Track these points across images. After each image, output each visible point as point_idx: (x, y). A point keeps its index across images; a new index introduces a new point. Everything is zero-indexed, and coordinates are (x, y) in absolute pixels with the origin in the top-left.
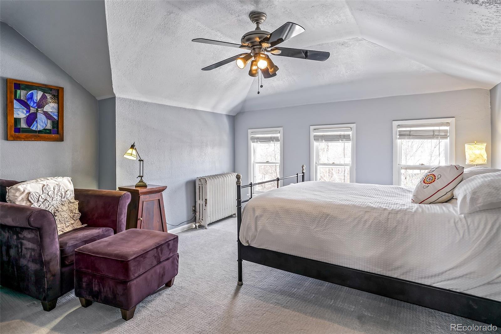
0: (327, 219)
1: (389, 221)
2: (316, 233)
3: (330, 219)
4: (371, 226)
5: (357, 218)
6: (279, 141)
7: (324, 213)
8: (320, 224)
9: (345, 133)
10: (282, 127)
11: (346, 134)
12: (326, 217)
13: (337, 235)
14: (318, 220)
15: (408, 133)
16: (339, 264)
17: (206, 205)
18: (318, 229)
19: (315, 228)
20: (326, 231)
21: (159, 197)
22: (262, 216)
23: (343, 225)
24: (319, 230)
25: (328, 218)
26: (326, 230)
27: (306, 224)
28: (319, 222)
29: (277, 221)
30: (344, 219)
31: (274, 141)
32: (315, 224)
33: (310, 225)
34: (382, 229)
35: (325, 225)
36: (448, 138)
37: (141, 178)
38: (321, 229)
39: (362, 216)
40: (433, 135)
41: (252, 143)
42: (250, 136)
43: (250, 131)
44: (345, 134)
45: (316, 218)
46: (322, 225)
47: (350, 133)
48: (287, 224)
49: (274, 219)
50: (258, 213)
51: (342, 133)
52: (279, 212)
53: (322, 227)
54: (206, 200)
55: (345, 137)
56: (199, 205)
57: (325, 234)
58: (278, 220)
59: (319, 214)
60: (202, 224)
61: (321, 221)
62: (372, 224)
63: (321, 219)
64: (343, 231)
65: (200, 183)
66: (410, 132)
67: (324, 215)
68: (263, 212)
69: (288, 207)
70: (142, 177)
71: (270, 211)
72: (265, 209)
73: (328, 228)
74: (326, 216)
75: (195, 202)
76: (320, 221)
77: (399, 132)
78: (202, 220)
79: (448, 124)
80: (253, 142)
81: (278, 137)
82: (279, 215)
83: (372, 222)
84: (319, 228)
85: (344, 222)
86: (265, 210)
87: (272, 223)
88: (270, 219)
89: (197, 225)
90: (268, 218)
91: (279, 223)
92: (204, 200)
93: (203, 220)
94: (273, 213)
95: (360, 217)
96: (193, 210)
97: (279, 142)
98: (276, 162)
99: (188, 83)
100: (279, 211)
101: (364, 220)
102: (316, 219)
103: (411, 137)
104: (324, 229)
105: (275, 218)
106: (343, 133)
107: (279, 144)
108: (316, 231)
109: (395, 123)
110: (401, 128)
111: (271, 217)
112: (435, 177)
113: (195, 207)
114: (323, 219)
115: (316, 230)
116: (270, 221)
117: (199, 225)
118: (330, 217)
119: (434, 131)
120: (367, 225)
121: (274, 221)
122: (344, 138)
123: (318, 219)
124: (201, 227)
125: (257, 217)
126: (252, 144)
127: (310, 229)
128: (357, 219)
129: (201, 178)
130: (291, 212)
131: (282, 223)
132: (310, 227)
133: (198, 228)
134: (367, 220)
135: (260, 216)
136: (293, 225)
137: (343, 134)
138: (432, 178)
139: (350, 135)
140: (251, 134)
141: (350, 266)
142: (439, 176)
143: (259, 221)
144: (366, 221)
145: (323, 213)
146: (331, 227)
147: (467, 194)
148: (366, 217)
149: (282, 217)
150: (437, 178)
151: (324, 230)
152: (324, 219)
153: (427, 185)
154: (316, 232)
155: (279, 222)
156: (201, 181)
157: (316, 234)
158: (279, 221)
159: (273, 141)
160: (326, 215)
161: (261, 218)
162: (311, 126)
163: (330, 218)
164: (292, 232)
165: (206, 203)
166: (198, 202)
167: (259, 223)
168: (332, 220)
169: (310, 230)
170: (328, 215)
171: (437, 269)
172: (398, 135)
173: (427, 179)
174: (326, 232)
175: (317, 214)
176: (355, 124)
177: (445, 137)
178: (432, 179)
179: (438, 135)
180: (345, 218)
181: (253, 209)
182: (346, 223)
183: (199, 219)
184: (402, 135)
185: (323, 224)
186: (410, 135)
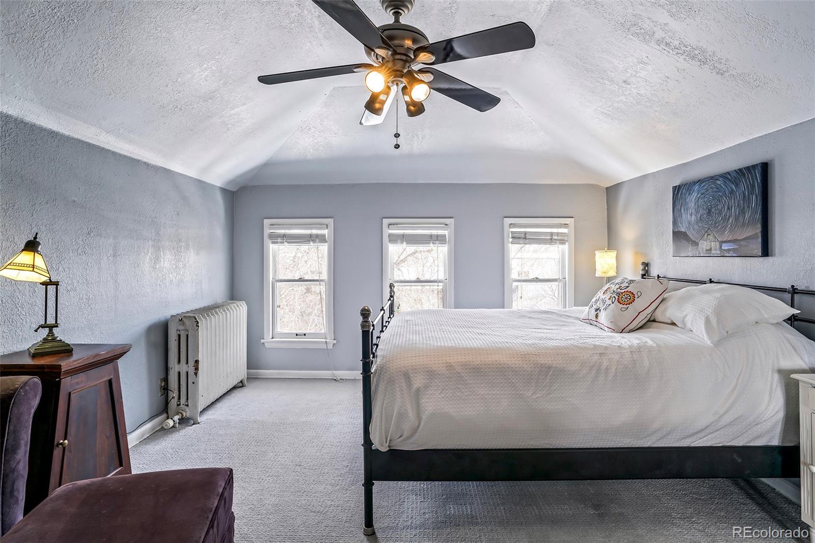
0: (549, 376)
1: (637, 365)
2: (536, 402)
3: (554, 374)
4: (617, 376)
5: (594, 366)
6: (326, 242)
7: (542, 364)
8: (540, 385)
9: (439, 231)
10: (332, 218)
11: (440, 234)
12: (546, 372)
13: (571, 399)
14: (536, 379)
15: (523, 235)
16: (568, 446)
17: (196, 374)
18: (538, 395)
19: (533, 394)
20: (551, 396)
21: (111, 375)
22: (428, 387)
23: (577, 380)
24: (540, 396)
25: (552, 372)
26: (551, 394)
27: (517, 389)
28: (538, 381)
29: (462, 392)
30: (576, 370)
31: (317, 241)
32: (532, 386)
33: (525, 390)
34: (632, 377)
35: (547, 385)
36: (567, 244)
37: (51, 331)
38: (544, 392)
39: (600, 362)
40: (551, 240)
41: (270, 244)
42: (267, 231)
43: (266, 222)
44: (438, 234)
45: (532, 375)
46: (544, 386)
47: (446, 232)
48: (482, 395)
49: (455, 389)
50: (418, 381)
51: (434, 232)
52: (463, 375)
53: (544, 390)
54: (197, 362)
55: (439, 238)
56: (176, 375)
57: (552, 402)
58: (463, 390)
59: (535, 368)
60: (187, 413)
61: (541, 379)
62: (616, 373)
63: (539, 375)
64: (578, 391)
65: (181, 328)
66: (526, 234)
67: (542, 368)
68: (428, 379)
69: (477, 363)
70: (51, 327)
71: (443, 374)
72: (431, 371)
73: (555, 390)
74: (546, 370)
75: (167, 369)
76: (539, 379)
77: (512, 234)
78: (186, 407)
79: (566, 226)
80: (273, 243)
81: (325, 236)
82: (463, 380)
83: (616, 368)
84: (540, 392)
85: (577, 376)
86: (431, 374)
87: (451, 397)
88: (447, 390)
89: (176, 418)
90: (443, 390)
91: (467, 396)
92: (191, 363)
93: (187, 405)
94: (451, 377)
95: (597, 364)
96: (162, 387)
97: (327, 244)
98: (321, 278)
99: (179, 107)
100: (463, 373)
101: (605, 367)
102: (532, 377)
103: (527, 241)
104: (547, 392)
105: (457, 387)
106: (436, 231)
107: (326, 247)
108: (536, 398)
109: (508, 221)
110: (515, 228)
111: (447, 385)
112: (634, 295)
113: (166, 379)
114: (543, 375)
115: (536, 396)
116: (447, 393)
117: (179, 419)
118: (553, 370)
119: (552, 234)
120: (610, 375)
121: (455, 393)
122: (437, 240)
123: (536, 377)
124: (184, 421)
125: (418, 390)
126: (271, 246)
127: (525, 396)
128: (594, 368)
129: (185, 316)
130: (486, 372)
131: (472, 393)
132: (525, 392)
133: (177, 425)
134: (609, 368)
135: (424, 387)
136: (494, 394)
137: (436, 234)
138: (630, 296)
139: (445, 235)
140: (270, 228)
141: (586, 445)
142: (639, 294)
143: (423, 399)
144: (607, 369)
145: (540, 365)
146: (558, 386)
147: (709, 315)
148: (605, 363)
149: (470, 382)
150: (636, 296)
151: (548, 395)
152: (545, 376)
153: (625, 306)
154: (537, 400)
155: (466, 394)
156: (184, 324)
157: (537, 404)
158: (467, 392)
159: (314, 241)
160: (546, 368)
161: (428, 391)
162: (384, 219)
163: (553, 372)
164: (494, 408)
165: (197, 369)
166: (174, 367)
167: (423, 401)
168: (558, 375)
169: (525, 398)
170: (550, 368)
171: (702, 423)
172: (510, 237)
173: (622, 298)
174: (551, 398)
175: (531, 368)
176: (453, 219)
177: (562, 242)
178: (629, 298)
179: (556, 240)
180: (576, 368)
181: (404, 375)
182: (581, 376)
183: (178, 405)
184: (516, 238)
185: (545, 383)
186: (526, 238)
